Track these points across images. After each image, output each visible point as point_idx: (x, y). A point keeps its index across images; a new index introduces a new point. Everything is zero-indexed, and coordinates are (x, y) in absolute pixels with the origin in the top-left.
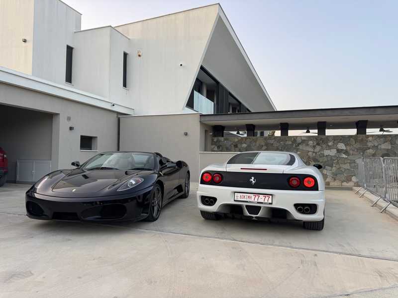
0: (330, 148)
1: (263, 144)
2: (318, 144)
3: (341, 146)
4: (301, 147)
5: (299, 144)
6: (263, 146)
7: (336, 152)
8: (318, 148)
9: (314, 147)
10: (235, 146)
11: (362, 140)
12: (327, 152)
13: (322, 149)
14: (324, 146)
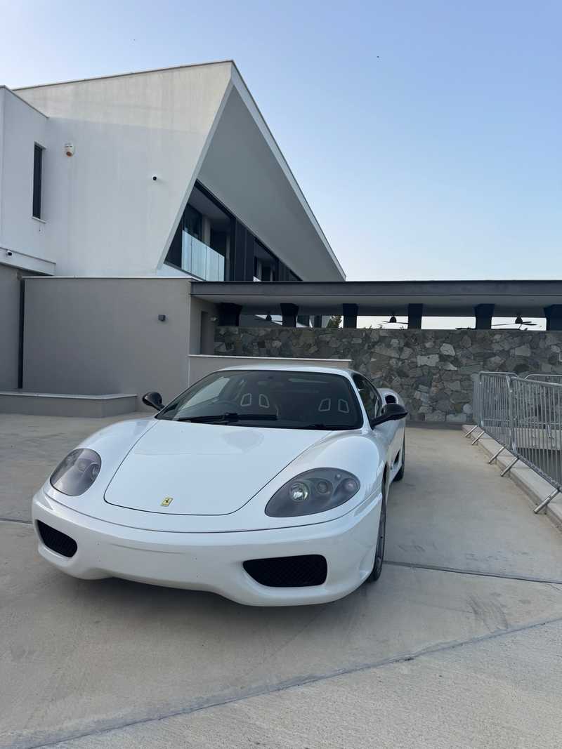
0: (427, 352)
1: (311, 341)
2: (407, 345)
3: (448, 349)
4: (377, 349)
5: (375, 344)
6: (310, 345)
7: (438, 360)
8: (407, 352)
9: (401, 350)
10: (259, 343)
11: (484, 339)
12: (422, 360)
13: (414, 355)
14: (418, 348)
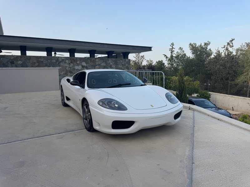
0: (78, 65)
1: (35, 61)
2: (71, 62)
3: (84, 64)
4: (61, 64)
5: (60, 62)
6: (35, 63)
7: (81, 67)
8: (72, 65)
9: (69, 64)
11: (94, 61)
12: (76, 67)
13: (74, 66)
14: (75, 63)
